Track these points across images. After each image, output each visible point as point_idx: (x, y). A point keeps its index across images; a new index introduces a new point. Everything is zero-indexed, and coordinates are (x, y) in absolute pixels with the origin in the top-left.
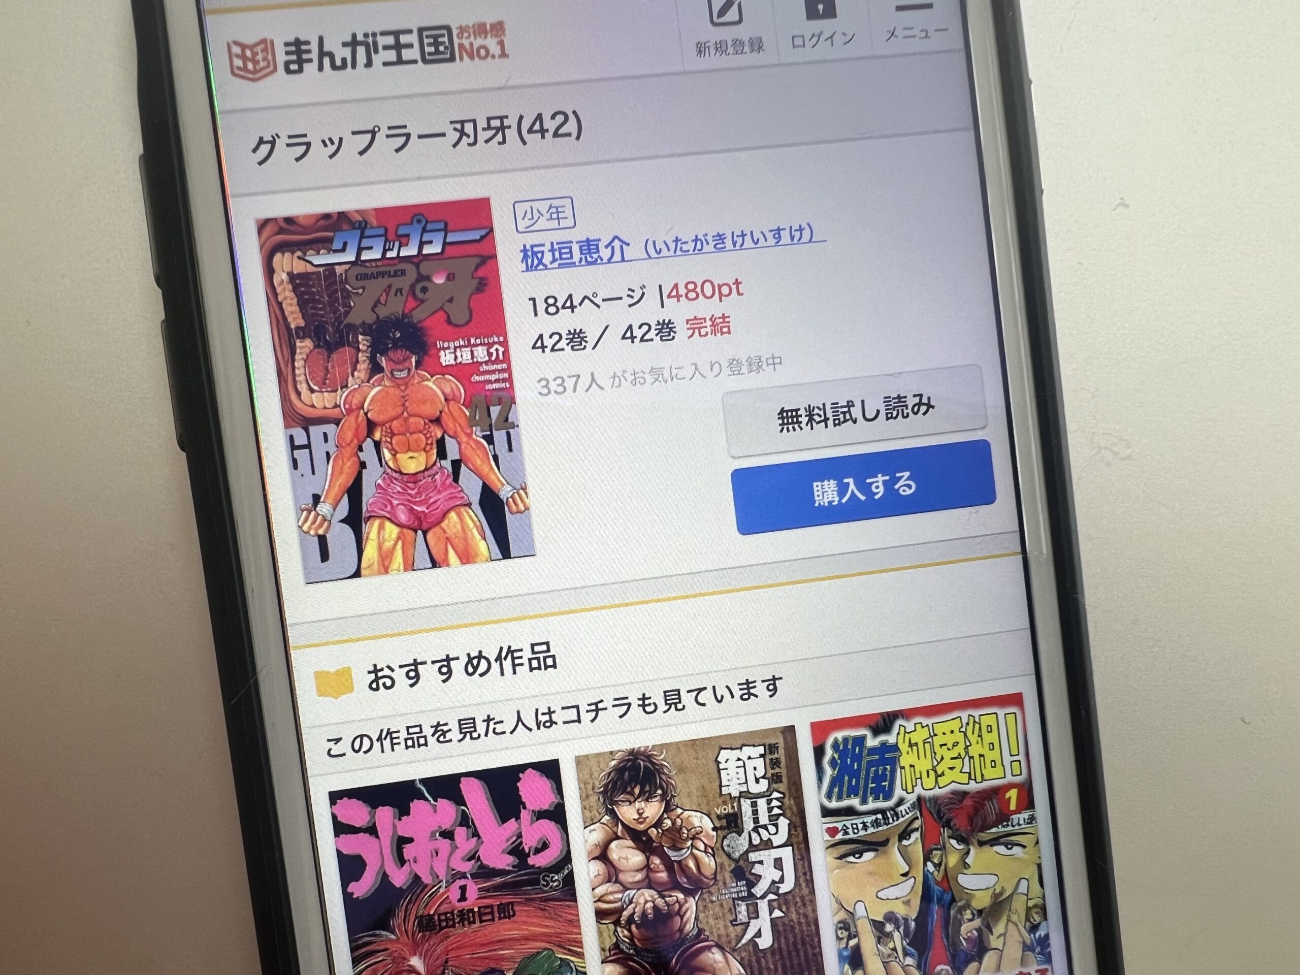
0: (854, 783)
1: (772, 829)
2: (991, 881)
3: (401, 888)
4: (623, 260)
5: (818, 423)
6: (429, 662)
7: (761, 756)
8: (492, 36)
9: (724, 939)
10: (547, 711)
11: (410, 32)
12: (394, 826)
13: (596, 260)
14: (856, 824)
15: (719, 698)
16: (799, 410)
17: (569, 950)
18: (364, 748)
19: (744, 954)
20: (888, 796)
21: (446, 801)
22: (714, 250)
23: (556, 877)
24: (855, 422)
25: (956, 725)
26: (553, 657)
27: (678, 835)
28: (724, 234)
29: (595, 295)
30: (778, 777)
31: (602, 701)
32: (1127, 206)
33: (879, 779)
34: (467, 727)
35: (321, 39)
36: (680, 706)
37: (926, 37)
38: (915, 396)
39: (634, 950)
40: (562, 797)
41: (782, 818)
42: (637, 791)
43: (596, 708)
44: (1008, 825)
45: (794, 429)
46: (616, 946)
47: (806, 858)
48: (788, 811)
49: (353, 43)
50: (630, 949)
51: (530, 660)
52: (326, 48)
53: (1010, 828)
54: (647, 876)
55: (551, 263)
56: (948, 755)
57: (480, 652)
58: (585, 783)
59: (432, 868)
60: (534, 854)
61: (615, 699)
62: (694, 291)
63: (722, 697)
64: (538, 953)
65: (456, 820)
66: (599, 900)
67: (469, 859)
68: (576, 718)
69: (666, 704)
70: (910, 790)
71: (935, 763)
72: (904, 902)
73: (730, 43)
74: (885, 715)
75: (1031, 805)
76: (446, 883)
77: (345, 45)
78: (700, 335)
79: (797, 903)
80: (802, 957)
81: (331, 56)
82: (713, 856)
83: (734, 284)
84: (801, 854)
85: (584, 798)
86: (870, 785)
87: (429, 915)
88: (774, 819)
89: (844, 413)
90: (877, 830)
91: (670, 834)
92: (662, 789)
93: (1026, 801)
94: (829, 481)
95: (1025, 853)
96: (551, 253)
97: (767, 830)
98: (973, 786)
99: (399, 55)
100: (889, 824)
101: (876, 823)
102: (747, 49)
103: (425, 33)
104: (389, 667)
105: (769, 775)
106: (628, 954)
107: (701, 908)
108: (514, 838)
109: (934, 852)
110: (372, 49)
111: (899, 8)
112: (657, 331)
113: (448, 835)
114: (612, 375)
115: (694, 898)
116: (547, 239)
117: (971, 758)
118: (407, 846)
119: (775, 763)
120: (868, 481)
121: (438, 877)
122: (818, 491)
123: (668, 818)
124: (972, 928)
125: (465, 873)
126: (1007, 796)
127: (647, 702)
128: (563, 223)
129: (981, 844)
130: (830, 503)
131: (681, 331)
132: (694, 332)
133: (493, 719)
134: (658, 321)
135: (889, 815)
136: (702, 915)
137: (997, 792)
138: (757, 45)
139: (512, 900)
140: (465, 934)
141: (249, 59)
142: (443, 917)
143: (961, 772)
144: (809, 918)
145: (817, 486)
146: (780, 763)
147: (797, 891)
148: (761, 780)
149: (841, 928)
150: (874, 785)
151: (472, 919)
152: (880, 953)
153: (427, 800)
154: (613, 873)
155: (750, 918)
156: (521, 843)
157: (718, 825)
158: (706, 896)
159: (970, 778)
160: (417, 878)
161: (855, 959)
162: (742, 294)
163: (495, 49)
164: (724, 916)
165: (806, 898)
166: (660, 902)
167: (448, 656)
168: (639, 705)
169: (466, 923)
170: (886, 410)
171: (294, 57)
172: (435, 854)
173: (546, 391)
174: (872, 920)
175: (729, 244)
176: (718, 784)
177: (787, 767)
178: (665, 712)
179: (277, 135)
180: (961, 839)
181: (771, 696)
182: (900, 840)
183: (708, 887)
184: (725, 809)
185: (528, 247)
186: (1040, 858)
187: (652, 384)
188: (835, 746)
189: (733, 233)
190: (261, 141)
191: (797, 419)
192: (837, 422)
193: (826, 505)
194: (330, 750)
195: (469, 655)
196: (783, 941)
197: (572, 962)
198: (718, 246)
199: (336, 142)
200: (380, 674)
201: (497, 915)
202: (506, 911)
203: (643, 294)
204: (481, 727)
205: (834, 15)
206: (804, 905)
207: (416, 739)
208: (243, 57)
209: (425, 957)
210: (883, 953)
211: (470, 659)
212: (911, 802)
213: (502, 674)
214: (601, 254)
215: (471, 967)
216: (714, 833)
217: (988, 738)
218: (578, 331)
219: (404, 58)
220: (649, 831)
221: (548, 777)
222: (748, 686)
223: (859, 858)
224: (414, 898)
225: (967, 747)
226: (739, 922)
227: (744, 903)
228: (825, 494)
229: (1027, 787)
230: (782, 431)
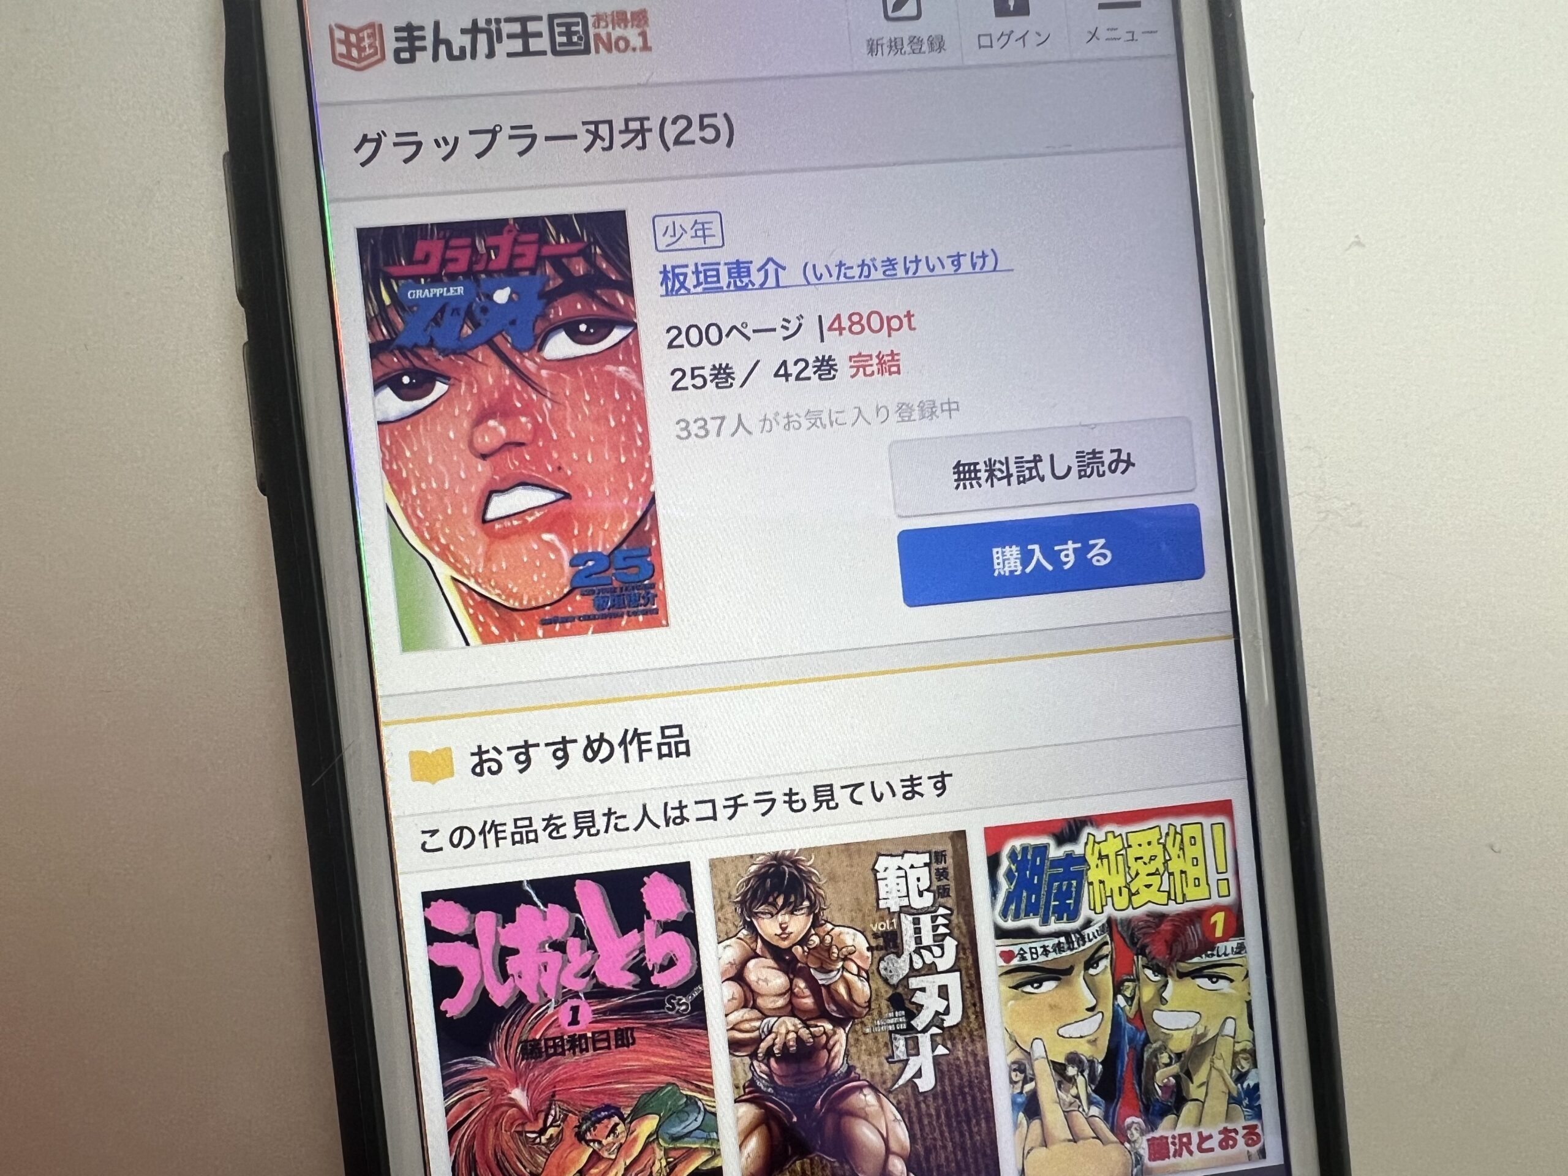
0: (1033, 901)
1: (937, 951)
2: (1191, 1019)
3: (502, 1007)
4: (778, 286)
5: (1000, 479)
6: (542, 745)
7: (926, 865)
8: (632, 26)
9: (877, 1079)
10: (678, 805)
11: (539, 18)
12: (497, 934)
13: (747, 285)
14: (1036, 948)
15: (878, 796)
16: (978, 463)
17: (698, 1086)
18: (465, 842)
19: (901, 1097)
20: (1073, 916)
21: (558, 906)
22: (882, 277)
23: (684, 1000)
24: (1042, 479)
25: (1153, 835)
26: (687, 742)
27: (826, 955)
28: (895, 259)
29: (745, 325)
30: (945, 889)
31: (741, 795)
32: (1364, 246)
33: (1062, 896)
34: (585, 822)
35: (437, 25)
36: (832, 804)
37: (1133, 40)
38: (1112, 451)
39: (773, 1088)
40: (693, 907)
41: (948, 938)
42: (780, 901)
43: (735, 804)
44: (1213, 955)
45: (972, 486)
46: (752, 1083)
47: (976, 985)
48: (956, 932)
49: (474, 30)
50: (768, 1087)
51: (660, 745)
52: (442, 36)
53: (1215, 958)
54: (790, 1002)
55: (695, 287)
56: (1144, 870)
57: (602, 734)
58: (720, 891)
59: (539, 985)
60: (659, 972)
61: (757, 794)
62: (859, 323)
63: (882, 795)
64: (661, 1089)
65: (568, 930)
66: (732, 1029)
67: (584, 976)
68: (711, 814)
69: (816, 801)
70: (1098, 910)
71: (1129, 879)
72: (1089, 1042)
73: (906, 42)
74: (1072, 822)
75: (1240, 932)
76: (556, 1002)
77: (464, 31)
78: (865, 374)
79: (965, 1038)
80: (969, 1103)
81: (448, 44)
82: (868, 980)
83: (905, 316)
84: (970, 982)
85: (719, 908)
86: (1053, 903)
87: (534, 1040)
88: (939, 939)
89: (1030, 469)
90: (1059, 956)
91: (818, 953)
92: (809, 898)
93: (1234, 925)
94: (1011, 547)
95: (1231, 988)
96: (695, 276)
97: (931, 951)
98: (1173, 908)
99: (526, 45)
100: (1074, 949)
101: (1058, 948)
102: (925, 48)
103: (556, 21)
104: (495, 749)
105: (934, 888)
106: (766, 1093)
107: (852, 1041)
108: (638, 952)
109: (1126, 984)
110: (494, 37)
111: (1102, 6)
112: (816, 369)
113: (559, 946)
114: (762, 418)
115: (844, 1029)
116: (691, 259)
117: (1171, 874)
118: (510, 958)
119: (942, 874)
120: (1057, 548)
121: (546, 995)
122: (998, 558)
123: (816, 934)
124: (1168, 1074)
125: (577, 992)
126: (1213, 919)
127: (794, 798)
128: (710, 242)
129: (1181, 975)
130: (1012, 572)
131: (844, 368)
132: (858, 371)
133: (615, 813)
134: (817, 358)
135: (1074, 939)
136: (853, 1050)
137: (1200, 916)
138: (938, 44)
139: (631, 1025)
140: (577, 1063)
141: (353, 45)
142: (551, 1043)
143: (1159, 891)
144: (979, 1058)
145: (997, 553)
146: (947, 874)
147: (965, 1024)
148: (925, 893)
149: (1015, 1070)
150: (1057, 903)
151: (584, 1047)
152: (1060, 1101)
153: (535, 904)
154: (749, 998)
155: (908, 1055)
156: (644, 959)
157: (874, 944)
158: (858, 1027)
159: (1169, 898)
160: (521, 997)
161: (1031, 1107)
162: (914, 329)
163: (636, 41)
164: (879, 1051)
165: (975, 1033)
166: (804, 1032)
167: (564, 738)
168: (785, 802)
169: (577, 1050)
170: (1079, 466)
171: (406, 44)
172: (542, 968)
173: (684, 434)
174: (1053, 1062)
175: (900, 268)
176: (874, 896)
177: (956, 879)
178: (815, 810)
179: (383, 132)
180: (1158, 970)
181: (939, 795)
182: (1086, 968)
183: (861, 1016)
184: (882, 926)
185: (669, 268)
186: (1249, 994)
187: (809, 429)
188: (1013, 855)
189: (905, 258)
190: (365, 139)
191: (976, 475)
192: (1021, 479)
193: (1007, 574)
194: (424, 844)
195: (588, 737)
196: (947, 1082)
197: (700, 1100)
198: (887, 273)
199: (451, 143)
200: (485, 757)
201: (613, 1043)
202: (624, 1039)
203: (800, 325)
204: (601, 822)
205: (1026, 12)
206: (973, 1041)
207: (524, 834)
208: (346, 42)
209: (528, 1089)
210: (1064, 1100)
211: (590, 742)
212: (1100, 924)
213: (627, 761)
214: (752, 279)
215: (583, 1103)
216: (869, 954)
217: (1192, 851)
218: (724, 366)
219: (531, 49)
220: (793, 950)
221: (677, 883)
222: (912, 783)
223: (1037, 988)
224: (518, 1019)
225: (1166, 862)
226: (896, 1059)
227: (902, 1037)
228: (1006, 562)
229: (1235, 911)
230: (957, 487)
